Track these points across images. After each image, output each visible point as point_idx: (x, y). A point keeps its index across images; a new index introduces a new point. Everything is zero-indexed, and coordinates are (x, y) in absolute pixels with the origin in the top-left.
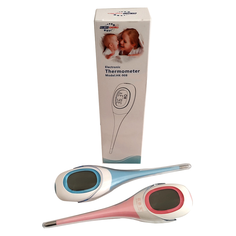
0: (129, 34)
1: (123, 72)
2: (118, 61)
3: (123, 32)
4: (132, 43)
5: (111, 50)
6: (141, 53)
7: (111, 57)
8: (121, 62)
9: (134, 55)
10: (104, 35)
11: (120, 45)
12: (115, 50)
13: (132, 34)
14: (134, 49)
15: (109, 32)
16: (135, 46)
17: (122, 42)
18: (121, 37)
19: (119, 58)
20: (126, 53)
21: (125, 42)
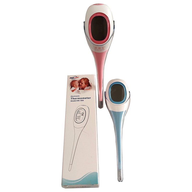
0: (84, 80)
1: (81, 98)
2: (78, 93)
3: (81, 79)
4: (86, 84)
5: (75, 88)
6: (91, 88)
7: (75, 91)
8: (80, 93)
9: (87, 90)
10: (71, 81)
11: (79, 85)
12: (77, 87)
13: (86, 80)
14: (87, 87)
15: (74, 80)
16: (87, 86)
17: (81, 84)
18: (80, 82)
19: (79, 91)
20: (83, 89)
21: (82, 83)
